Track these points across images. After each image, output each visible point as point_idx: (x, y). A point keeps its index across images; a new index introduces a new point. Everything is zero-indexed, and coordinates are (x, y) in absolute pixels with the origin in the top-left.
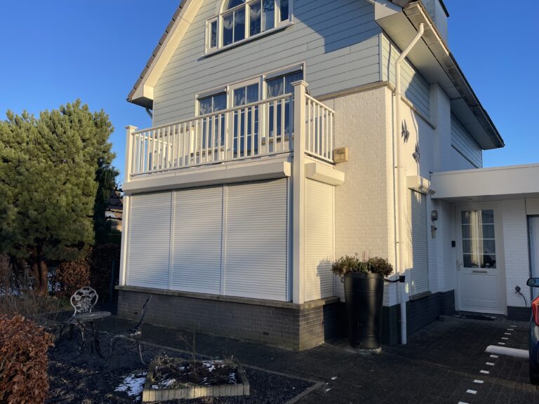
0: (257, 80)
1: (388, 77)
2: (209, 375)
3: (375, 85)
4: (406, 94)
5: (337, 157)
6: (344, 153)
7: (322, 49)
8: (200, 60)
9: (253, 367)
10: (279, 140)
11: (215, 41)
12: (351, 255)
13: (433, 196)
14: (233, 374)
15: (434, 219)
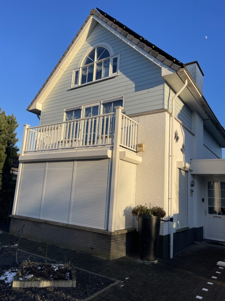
0: (98, 104)
1: (168, 107)
2: (54, 273)
3: (160, 111)
4: (178, 116)
5: (138, 149)
6: (142, 146)
7: (134, 90)
8: (68, 91)
9: (81, 269)
10: (106, 137)
11: (77, 81)
12: (143, 205)
13: (192, 173)
14: (69, 273)
15: (192, 185)
